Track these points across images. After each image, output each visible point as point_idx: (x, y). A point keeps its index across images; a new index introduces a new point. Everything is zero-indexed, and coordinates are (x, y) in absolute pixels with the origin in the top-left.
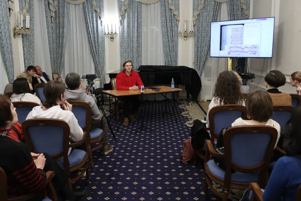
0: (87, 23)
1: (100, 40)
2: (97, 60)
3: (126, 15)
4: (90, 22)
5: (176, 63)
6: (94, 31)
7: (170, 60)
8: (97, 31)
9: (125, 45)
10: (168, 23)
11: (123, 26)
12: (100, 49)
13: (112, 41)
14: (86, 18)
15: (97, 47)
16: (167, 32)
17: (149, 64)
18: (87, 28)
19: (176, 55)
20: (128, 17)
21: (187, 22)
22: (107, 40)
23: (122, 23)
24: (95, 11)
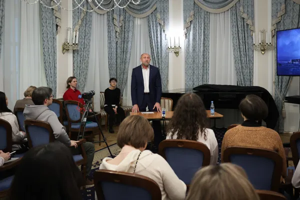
0: (150, 37)
1: (163, 54)
3: (192, 26)
4: (154, 36)
5: (251, 81)
6: (158, 45)
7: (242, 78)
8: (161, 45)
9: (190, 60)
10: (240, 35)
11: (189, 40)
12: (163, 64)
13: (177, 56)
14: (150, 32)
15: (160, 63)
16: (239, 46)
17: (217, 83)
18: (151, 43)
19: (250, 72)
20: (194, 32)
21: (263, 32)
22: (171, 55)
23: (187, 35)
24: (160, 24)
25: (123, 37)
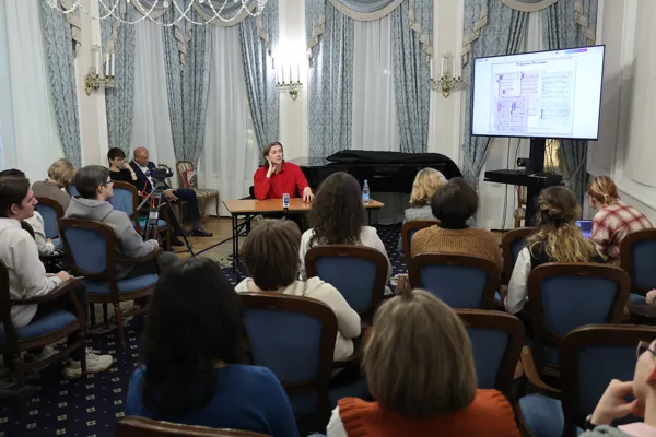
0: (245, 63)
1: (269, 96)
2: (263, 137)
3: (321, 44)
4: (251, 61)
5: (424, 145)
6: (258, 79)
7: (409, 139)
8: (265, 78)
9: (319, 107)
10: (407, 62)
11: (316, 70)
12: (269, 116)
13: (294, 99)
14: (243, 54)
15: (263, 111)
16: (405, 81)
17: (366, 148)
18: (246, 74)
20: (324, 51)
21: (448, 57)
22: (284, 97)
23: (312, 61)
24: (261, 39)
25: (193, 61)
